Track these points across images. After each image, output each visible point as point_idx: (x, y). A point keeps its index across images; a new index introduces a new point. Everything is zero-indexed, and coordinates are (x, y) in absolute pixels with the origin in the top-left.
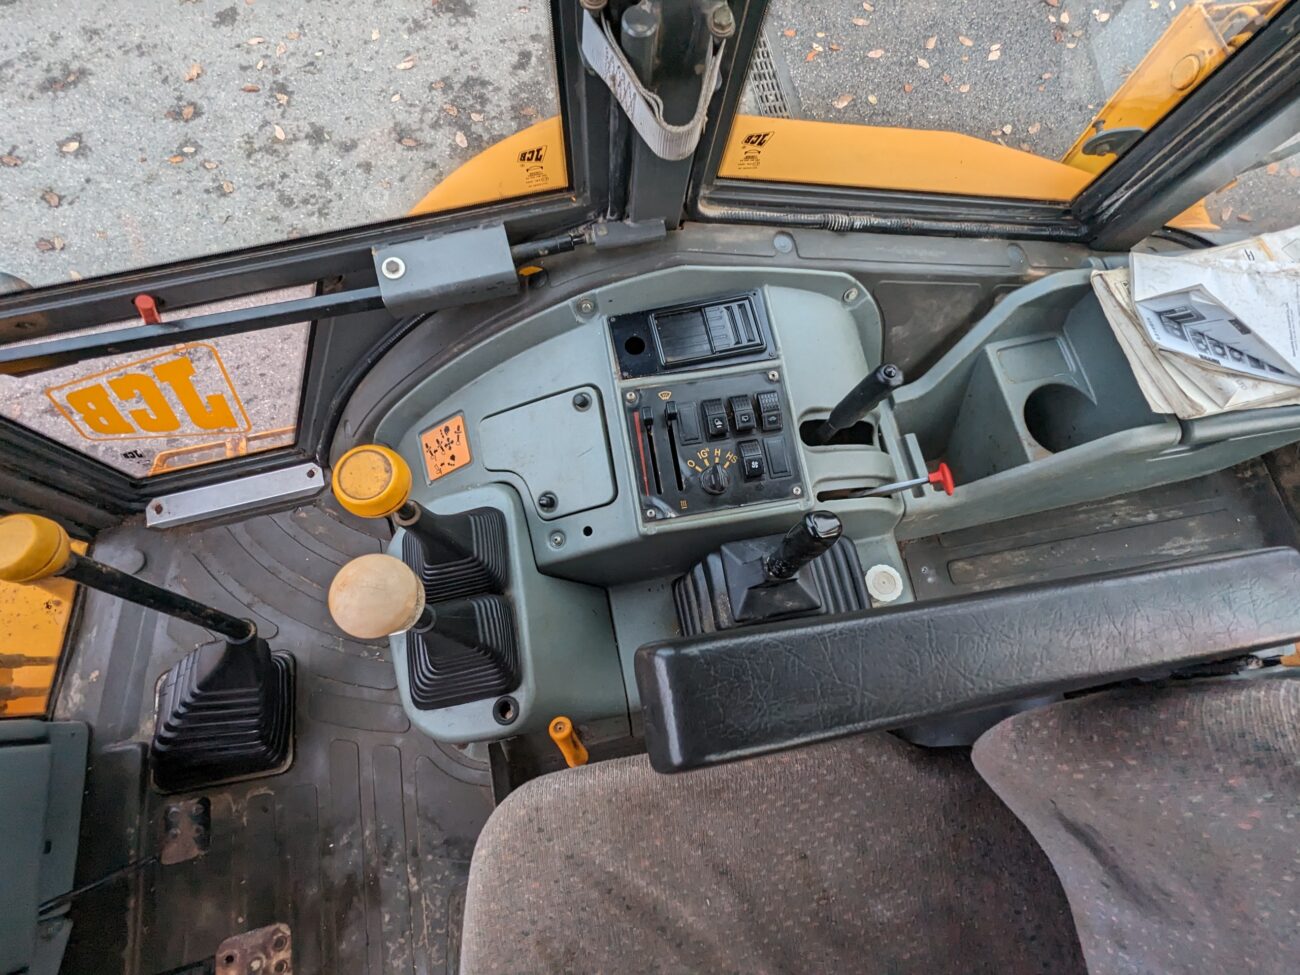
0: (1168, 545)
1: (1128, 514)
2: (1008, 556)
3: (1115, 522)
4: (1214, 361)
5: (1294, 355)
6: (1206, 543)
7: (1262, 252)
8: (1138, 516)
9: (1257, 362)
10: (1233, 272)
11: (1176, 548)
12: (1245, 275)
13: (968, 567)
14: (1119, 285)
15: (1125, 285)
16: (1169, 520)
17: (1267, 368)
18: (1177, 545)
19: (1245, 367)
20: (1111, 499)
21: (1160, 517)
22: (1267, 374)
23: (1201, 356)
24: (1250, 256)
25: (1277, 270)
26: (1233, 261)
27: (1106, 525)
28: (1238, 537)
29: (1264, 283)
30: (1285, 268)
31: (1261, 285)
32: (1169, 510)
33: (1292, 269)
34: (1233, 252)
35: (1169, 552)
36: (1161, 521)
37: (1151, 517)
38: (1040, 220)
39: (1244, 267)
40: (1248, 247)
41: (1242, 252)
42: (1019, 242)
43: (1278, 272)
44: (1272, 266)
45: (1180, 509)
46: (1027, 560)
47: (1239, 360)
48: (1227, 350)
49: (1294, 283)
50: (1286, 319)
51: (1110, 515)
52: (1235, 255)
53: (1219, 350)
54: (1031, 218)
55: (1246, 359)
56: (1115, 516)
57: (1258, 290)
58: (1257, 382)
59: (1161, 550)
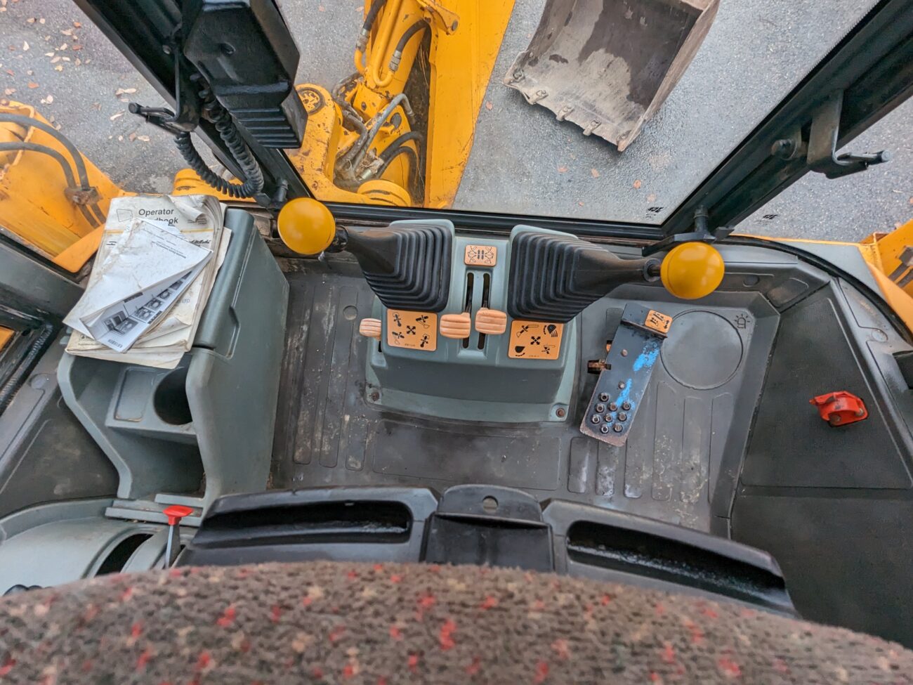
0: (325, 327)
1: (299, 340)
2: (301, 423)
3: (301, 350)
4: (158, 314)
5: (185, 257)
6: (332, 306)
7: (114, 235)
8: (301, 337)
9: (177, 284)
10: (115, 262)
11: (329, 323)
12: (121, 256)
13: (301, 450)
14: (81, 342)
15: (83, 338)
16: (310, 319)
17: (183, 280)
18: (327, 322)
19: (175, 294)
20: (286, 345)
21: (307, 323)
22: (186, 282)
23: (150, 323)
24: (112, 244)
25: (129, 234)
26: (109, 257)
27: (302, 355)
28: (334, 287)
29: (131, 248)
30: (130, 229)
31: (132, 251)
32: (304, 316)
33: (134, 225)
34: (104, 252)
35: (330, 328)
36: (309, 323)
37: (305, 328)
38: (20, 356)
39: (117, 252)
40: (106, 242)
41: (107, 247)
42: (31, 375)
43: (131, 234)
44: (126, 235)
45: (306, 310)
46: (308, 412)
47: (168, 295)
48: (159, 299)
49: (142, 231)
50: (162, 249)
51: (295, 351)
52: (106, 253)
53: (156, 304)
54: (14, 362)
55: (171, 290)
56: (297, 348)
57: (135, 254)
58: (189, 290)
59: (327, 333)
